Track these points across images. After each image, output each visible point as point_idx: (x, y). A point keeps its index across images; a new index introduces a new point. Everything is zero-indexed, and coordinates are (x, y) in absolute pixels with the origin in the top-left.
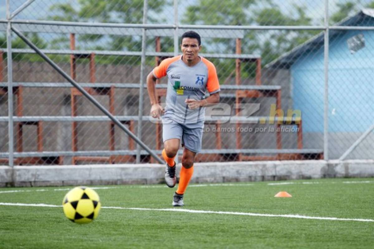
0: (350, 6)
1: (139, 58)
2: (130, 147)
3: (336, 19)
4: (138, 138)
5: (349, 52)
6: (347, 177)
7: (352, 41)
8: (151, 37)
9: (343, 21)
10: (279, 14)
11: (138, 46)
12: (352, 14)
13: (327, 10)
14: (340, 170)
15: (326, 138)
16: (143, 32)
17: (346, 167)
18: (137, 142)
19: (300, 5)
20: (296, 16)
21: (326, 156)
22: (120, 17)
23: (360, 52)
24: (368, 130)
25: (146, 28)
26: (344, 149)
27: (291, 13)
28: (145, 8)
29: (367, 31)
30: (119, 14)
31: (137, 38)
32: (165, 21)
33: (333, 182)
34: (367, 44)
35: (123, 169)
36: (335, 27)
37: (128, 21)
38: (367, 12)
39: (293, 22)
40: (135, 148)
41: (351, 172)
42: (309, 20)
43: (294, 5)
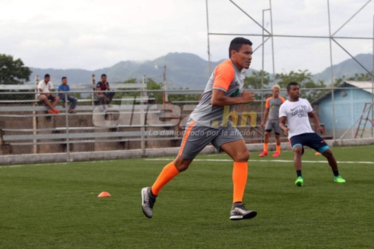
0: (340, 80)
1: (260, 103)
2: (258, 137)
3: (336, 85)
4: (261, 133)
5: (341, 98)
6: (343, 146)
7: (342, 93)
8: (265, 94)
9: (338, 86)
10: (313, 84)
11: (260, 98)
12: (342, 83)
13: (332, 82)
14: (340, 143)
15: (334, 131)
16: (262, 92)
17: (342, 142)
18: (261, 135)
19: (321, 80)
20: (320, 84)
21: (334, 137)
22: (252, 87)
23: (346, 97)
24: (350, 128)
25: (263, 91)
26: (341, 135)
27: (318, 83)
28: (262, 84)
29: (347, 89)
30: (252, 86)
31: (259, 95)
32: (269, 88)
33: (338, 148)
34: (348, 95)
35: (256, 146)
36: (336, 88)
37: (255, 88)
38: (348, 82)
39: (319, 87)
40: (260, 137)
41: (344, 144)
42: (325, 86)
43: (319, 80)
